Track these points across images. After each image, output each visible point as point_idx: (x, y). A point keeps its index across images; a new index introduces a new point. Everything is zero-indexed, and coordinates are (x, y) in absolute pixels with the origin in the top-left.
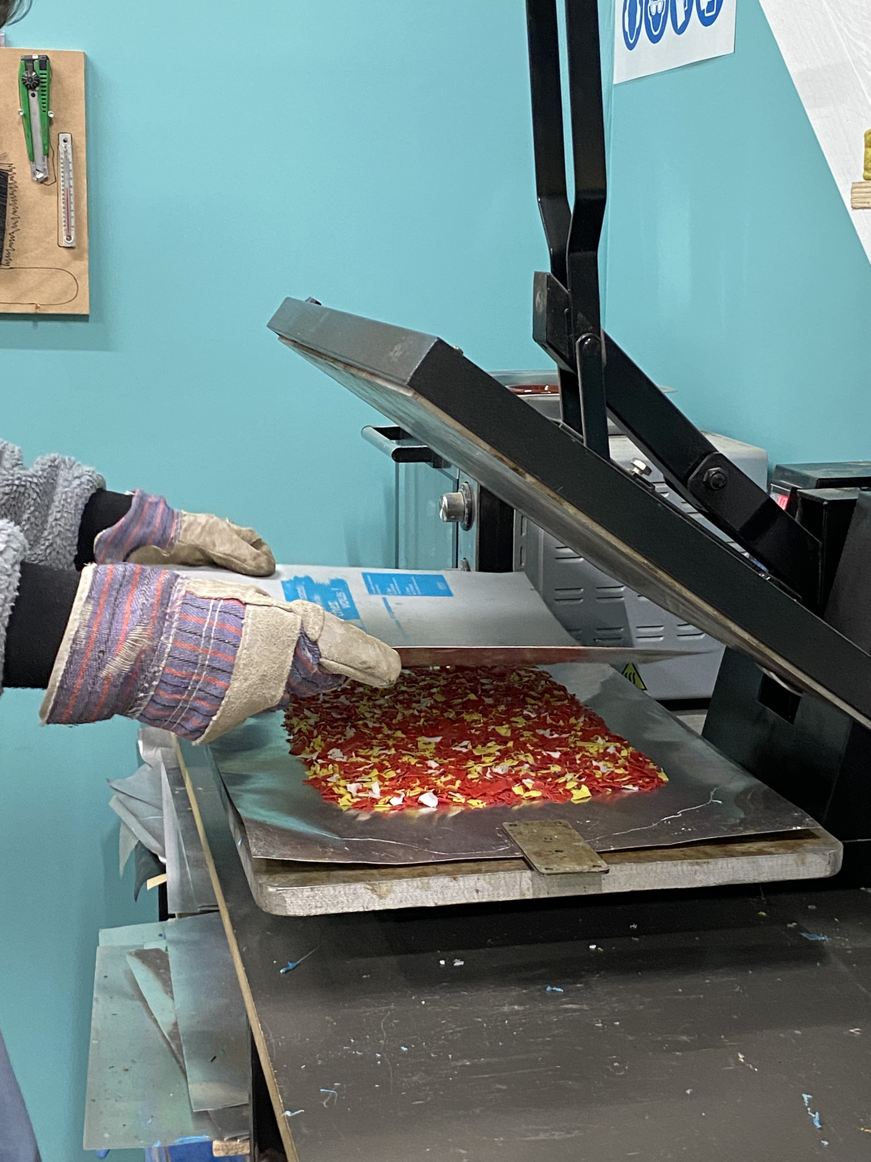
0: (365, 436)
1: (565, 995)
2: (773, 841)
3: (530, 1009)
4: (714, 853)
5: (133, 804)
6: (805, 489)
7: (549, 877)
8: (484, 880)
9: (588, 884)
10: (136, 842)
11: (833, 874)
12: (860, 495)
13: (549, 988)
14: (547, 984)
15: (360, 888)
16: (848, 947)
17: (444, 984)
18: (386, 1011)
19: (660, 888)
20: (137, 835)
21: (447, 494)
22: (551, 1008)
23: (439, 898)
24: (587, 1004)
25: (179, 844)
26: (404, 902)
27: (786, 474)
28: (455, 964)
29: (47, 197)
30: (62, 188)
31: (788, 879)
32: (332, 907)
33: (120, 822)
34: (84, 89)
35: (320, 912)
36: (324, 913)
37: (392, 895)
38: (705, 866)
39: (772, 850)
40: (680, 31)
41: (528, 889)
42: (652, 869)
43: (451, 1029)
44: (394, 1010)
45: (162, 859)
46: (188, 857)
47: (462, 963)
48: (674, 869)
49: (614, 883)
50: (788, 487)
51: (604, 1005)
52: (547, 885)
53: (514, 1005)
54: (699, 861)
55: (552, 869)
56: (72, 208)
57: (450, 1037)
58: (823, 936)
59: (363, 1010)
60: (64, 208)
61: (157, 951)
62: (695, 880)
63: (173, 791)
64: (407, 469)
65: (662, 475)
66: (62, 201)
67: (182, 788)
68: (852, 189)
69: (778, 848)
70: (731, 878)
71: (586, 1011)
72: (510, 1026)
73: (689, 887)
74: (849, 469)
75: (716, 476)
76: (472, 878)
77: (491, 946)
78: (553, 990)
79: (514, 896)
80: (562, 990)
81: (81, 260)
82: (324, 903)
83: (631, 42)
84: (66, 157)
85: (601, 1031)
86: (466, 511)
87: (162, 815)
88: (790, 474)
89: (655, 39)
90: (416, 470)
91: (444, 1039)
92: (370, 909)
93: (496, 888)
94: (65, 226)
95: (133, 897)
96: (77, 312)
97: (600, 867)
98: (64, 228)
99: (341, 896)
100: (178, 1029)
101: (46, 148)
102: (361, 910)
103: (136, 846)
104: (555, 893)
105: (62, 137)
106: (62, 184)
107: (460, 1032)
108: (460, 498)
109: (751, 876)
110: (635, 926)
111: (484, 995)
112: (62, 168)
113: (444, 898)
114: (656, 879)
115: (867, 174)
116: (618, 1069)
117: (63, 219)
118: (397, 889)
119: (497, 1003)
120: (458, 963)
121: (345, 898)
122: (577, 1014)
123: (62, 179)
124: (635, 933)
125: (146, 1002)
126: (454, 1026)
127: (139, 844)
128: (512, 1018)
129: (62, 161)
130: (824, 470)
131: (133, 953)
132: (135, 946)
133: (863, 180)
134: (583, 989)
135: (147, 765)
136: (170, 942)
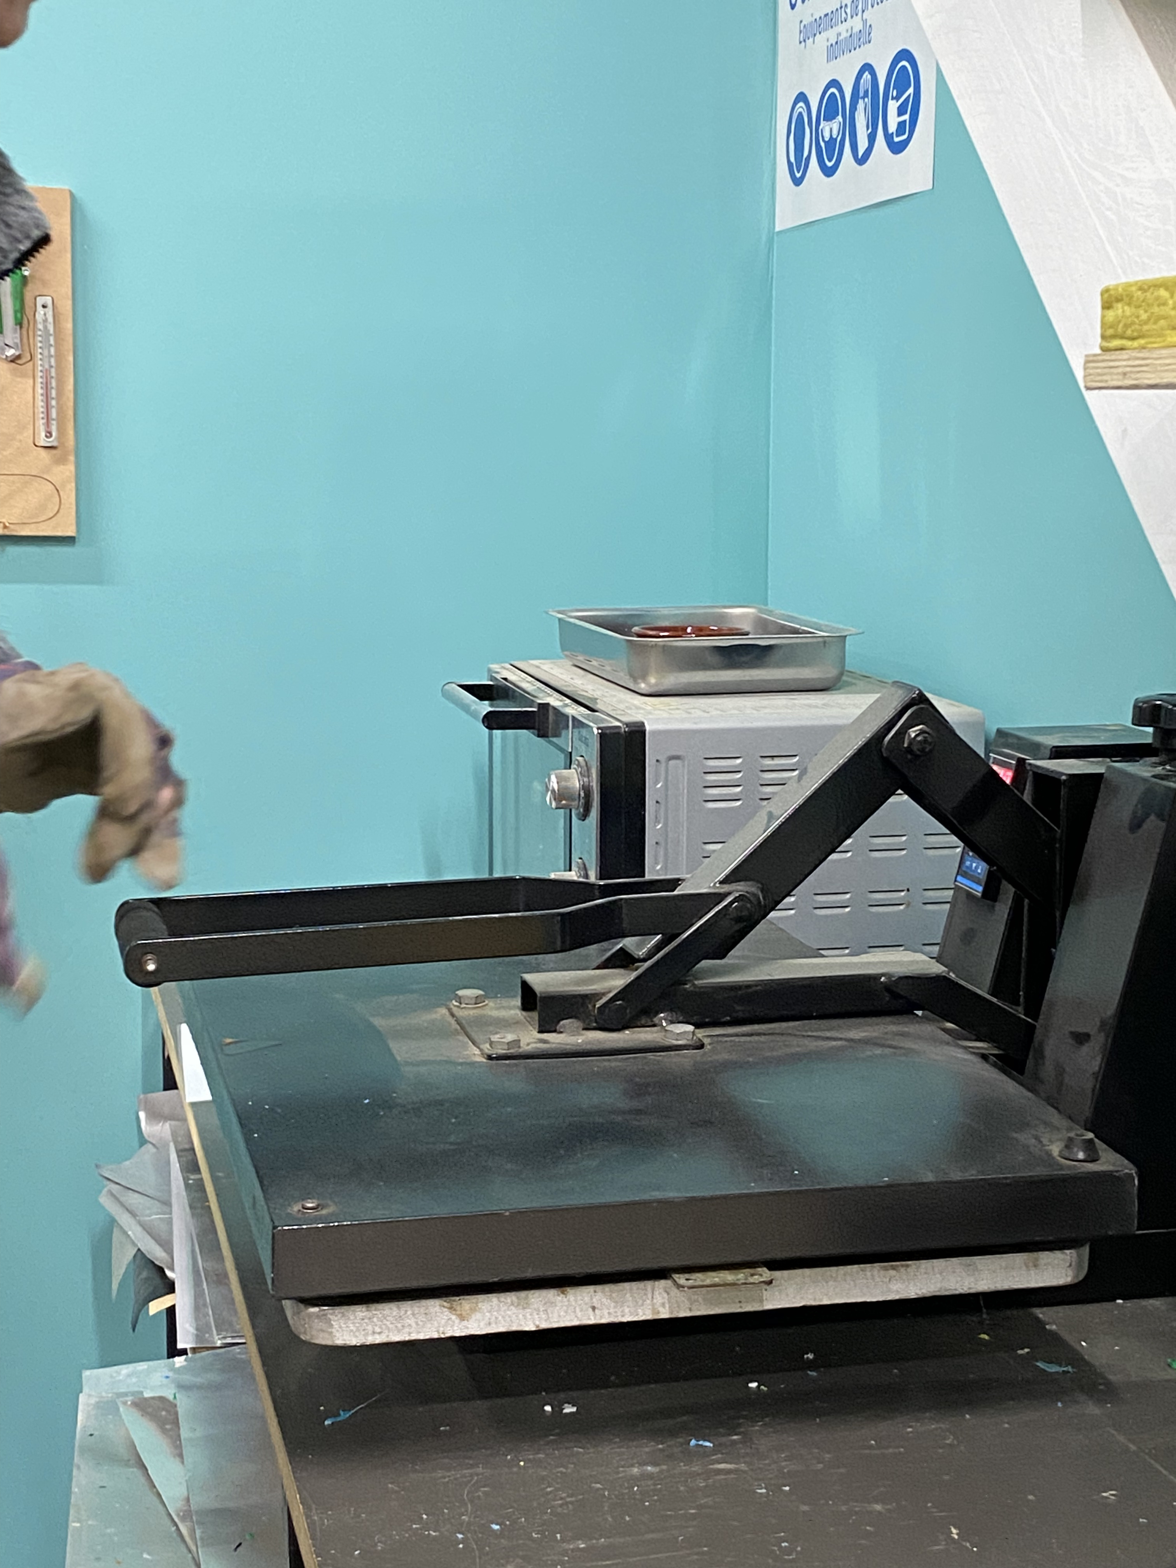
0: (447, 695)
1: (714, 1451)
3: (669, 1470)
5: (133, 1200)
6: (1035, 759)
7: (691, 1290)
8: (603, 1292)
9: (745, 1297)
10: (134, 1251)
11: (1076, 1281)
12: (1109, 768)
13: (693, 1442)
14: (691, 1435)
15: (434, 1305)
16: (1099, 1381)
17: (552, 1437)
18: (471, 1475)
19: (842, 1301)
20: (136, 1241)
21: (557, 771)
22: (696, 1468)
23: (541, 1318)
24: (746, 1463)
25: (193, 1251)
26: (493, 1325)
27: (1010, 740)
28: (565, 1411)
29: (19, 379)
30: (40, 368)
31: (1016, 1287)
32: (396, 1332)
33: (112, 1222)
34: (69, 238)
35: (378, 1339)
36: (384, 1341)
37: (478, 1315)
38: (903, 1271)
40: (861, 161)
41: (663, 1305)
42: (831, 1276)
43: (561, 1499)
44: (482, 1474)
45: (169, 1273)
46: (204, 1269)
47: (574, 1409)
48: (861, 1275)
49: (780, 1295)
50: (1013, 758)
51: (769, 1465)
52: (689, 1299)
53: (647, 1464)
54: (895, 1264)
55: (695, 1280)
56: (54, 395)
57: (559, 1510)
58: (1066, 1366)
59: (440, 1475)
60: (42, 395)
61: (162, 1399)
62: (890, 1290)
63: (186, 1180)
64: (503, 739)
66: (40, 386)
67: (197, 1176)
68: (1087, 362)
70: (939, 1285)
71: (744, 1472)
72: (641, 1492)
73: (881, 1299)
74: (1095, 734)
76: (588, 1290)
77: (614, 1386)
78: (698, 1445)
79: (645, 1314)
80: (711, 1445)
81: (65, 465)
82: (384, 1327)
83: (798, 175)
84: (45, 327)
85: (764, 1499)
86: (582, 794)
87: (170, 1213)
88: (1015, 741)
89: (829, 172)
90: (516, 739)
91: (551, 1514)
92: (448, 1335)
93: (619, 1305)
94: (43, 418)
95: (130, 1326)
96: (59, 533)
97: (760, 1275)
98: (42, 421)
99: (407, 1317)
100: (189, 1506)
101: (19, 315)
102: (436, 1336)
103: (135, 1256)
104: (700, 1310)
105: (40, 301)
106: (40, 362)
107: (571, 1503)
108: (574, 777)
109: (966, 1283)
110: (810, 1356)
111: (606, 1452)
112: (41, 342)
113: (549, 1318)
114: (837, 1289)
115: (1106, 344)
116: (788, 1551)
117: (41, 410)
118: (484, 1306)
119: (623, 1463)
120: (569, 1409)
121: (413, 1319)
122: (733, 1476)
123: (40, 356)
124: (811, 1365)
125: (147, 1470)
126: (564, 1495)
127: (139, 1254)
128: (643, 1483)
129: (39, 333)
130: (1061, 735)
131: (129, 1403)
132: (133, 1394)
133: (1099, 351)
134: (741, 1443)
135: (150, 1146)
136: (181, 1387)
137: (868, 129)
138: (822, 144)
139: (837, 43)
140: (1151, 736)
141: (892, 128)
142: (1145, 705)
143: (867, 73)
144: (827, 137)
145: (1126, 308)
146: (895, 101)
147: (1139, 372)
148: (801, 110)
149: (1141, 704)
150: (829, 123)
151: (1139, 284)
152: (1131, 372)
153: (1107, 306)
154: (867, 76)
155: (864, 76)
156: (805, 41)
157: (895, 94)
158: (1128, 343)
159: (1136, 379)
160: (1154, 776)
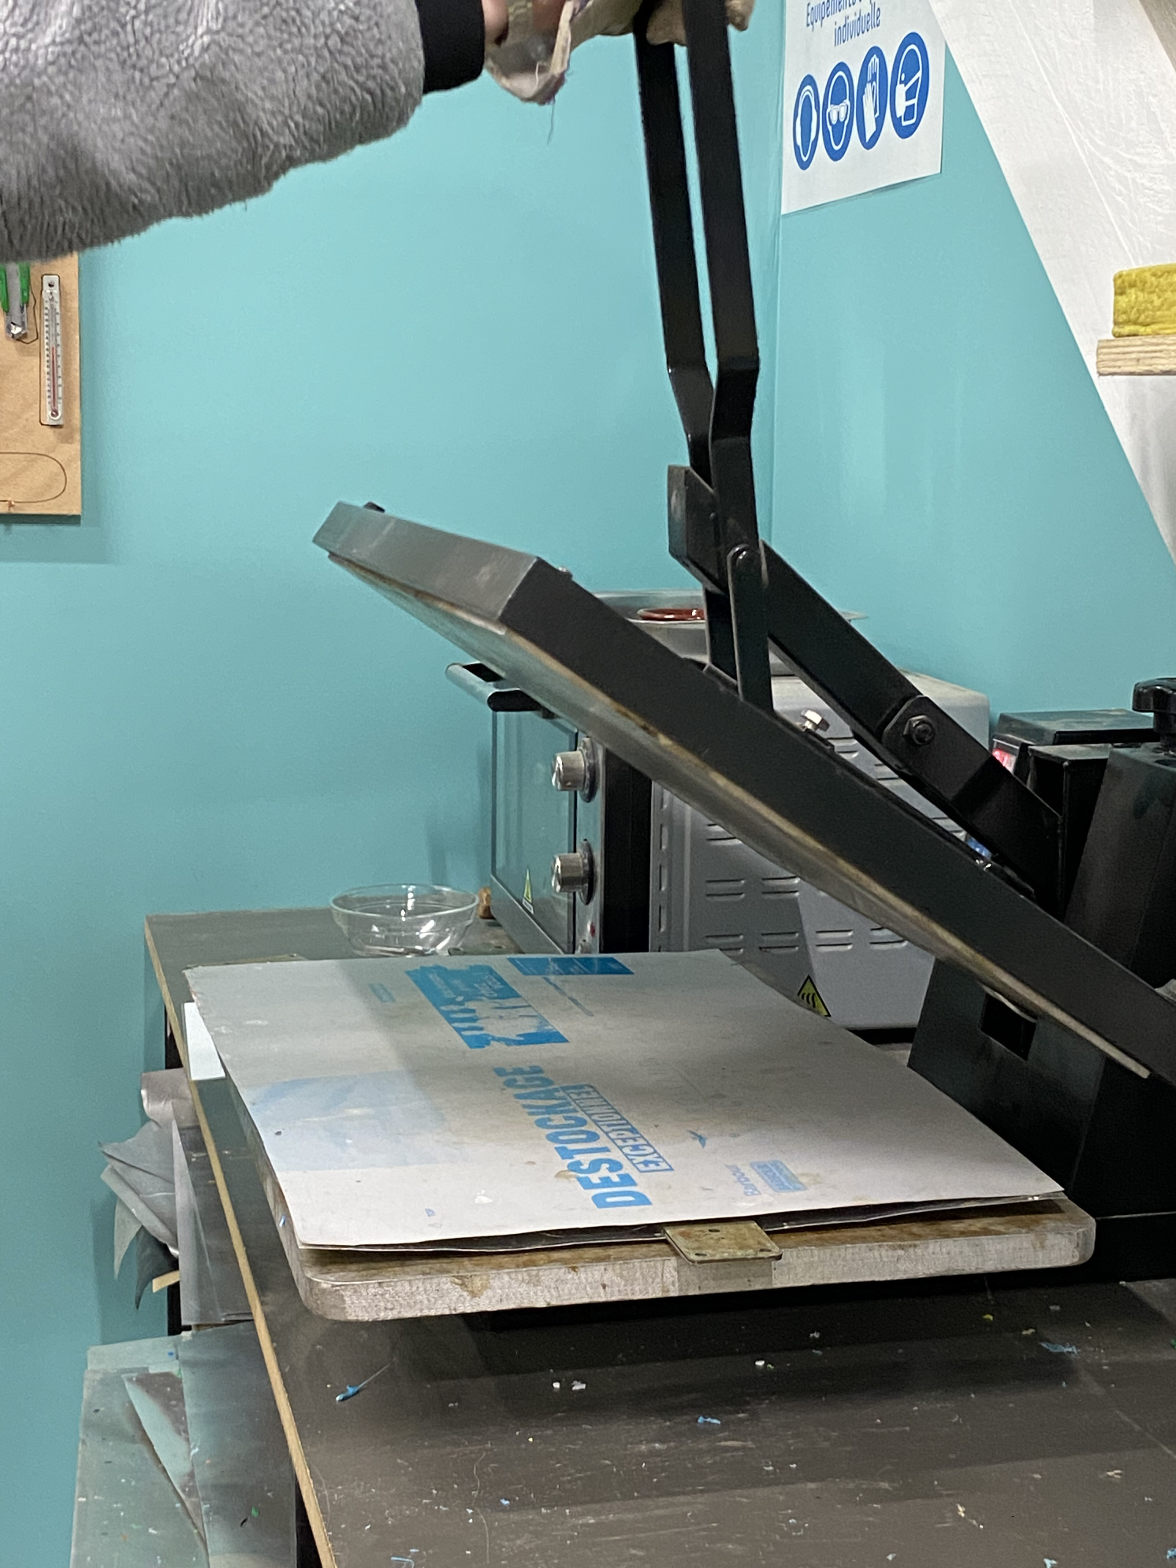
0: (451, 676)
1: (723, 1428)
2: (1003, 1216)
3: (676, 1447)
4: (922, 1233)
5: (134, 1176)
6: (1038, 745)
7: (701, 1265)
8: (613, 1270)
9: (754, 1276)
10: (135, 1229)
11: (1083, 1262)
12: (1112, 753)
13: (701, 1420)
14: (698, 1413)
15: (446, 1283)
16: (1104, 1361)
17: (559, 1414)
18: (480, 1451)
19: (850, 1280)
20: (139, 1218)
21: (563, 753)
22: (703, 1446)
23: (552, 1295)
24: (753, 1440)
25: (196, 1230)
26: (505, 1302)
27: (1014, 726)
28: (574, 1388)
29: (25, 358)
30: (46, 347)
31: (1022, 1267)
32: (408, 1309)
33: (113, 1198)
35: (390, 1316)
36: (397, 1317)
37: (489, 1293)
38: (911, 1250)
39: (1001, 1228)
40: (869, 145)
41: (673, 1284)
42: (840, 1256)
43: (569, 1475)
44: (492, 1450)
45: (172, 1250)
46: (208, 1247)
47: (584, 1386)
48: (869, 1254)
49: (789, 1274)
50: (1016, 743)
51: (776, 1442)
52: (699, 1277)
53: (655, 1441)
54: (902, 1243)
55: (705, 1255)
56: (60, 374)
57: (568, 1486)
58: (1071, 1346)
59: (448, 1451)
60: (48, 373)
61: (167, 1375)
62: (898, 1270)
63: (188, 1159)
64: (507, 720)
65: (848, 727)
66: (46, 364)
67: (202, 1154)
68: (1099, 348)
69: (1009, 1226)
70: (946, 1265)
71: (752, 1449)
72: (649, 1469)
73: (889, 1279)
74: (1098, 720)
75: (920, 727)
76: (598, 1268)
77: (623, 1364)
78: (705, 1422)
79: (654, 1292)
80: (719, 1422)
81: (71, 443)
82: (395, 1303)
83: (805, 159)
84: (52, 306)
85: (772, 1476)
86: (588, 776)
87: (173, 1190)
88: (1019, 726)
89: (836, 156)
90: (519, 719)
91: (559, 1489)
92: (458, 1312)
93: (629, 1281)
94: (49, 397)
95: (134, 1304)
96: (65, 512)
97: (770, 1251)
98: (48, 400)
99: (419, 1294)
100: (195, 1482)
101: (26, 294)
102: (447, 1312)
103: (138, 1234)
104: (709, 1288)
105: (46, 280)
106: (46, 341)
107: (579, 1478)
108: (579, 758)
109: (974, 1264)
110: (816, 1335)
111: (614, 1429)
112: (47, 320)
113: (560, 1296)
114: (845, 1269)
115: (1117, 329)
116: (796, 1528)
117: (47, 388)
118: (496, 1283)
119: (630, 1440)
120: (578, 1386)
121: (425, 1296)
122: (740, 1453)
123: (46, 335)
124: (817, 1344)
125: (153, 1446)
126: (573, 1471)
127: (142, 1233)
128: (650, 1460)
129: (46, 311)
130: (1064, 720)
131: (134, 1379)
132: (137, 1370)
133: (1112, 338)
134: (748, 1420)
135: (153, 1125)
136: (185, 1363)
137: (875, 113)
138: (830, 128)
139: (845, 26)
140: (1152, 722)
141: (900, 112)
142: (1145, 691)
143: (875, 56)
144: (834, 121)
145: (1139, 293)
146: (903, 85)
147: (1153, 358)
148: (808, 93)
149: (1141, 690)
150: (837, 106)
151: (1154, 270)
152: (1145, 358)
153: (1120, 291)
154: (875, 59)
155: (872, 60)
156: (812, 23)
157: (903, 79)
158: (1142, 329)
159: (1151, 365)
160: (1157, 762)
